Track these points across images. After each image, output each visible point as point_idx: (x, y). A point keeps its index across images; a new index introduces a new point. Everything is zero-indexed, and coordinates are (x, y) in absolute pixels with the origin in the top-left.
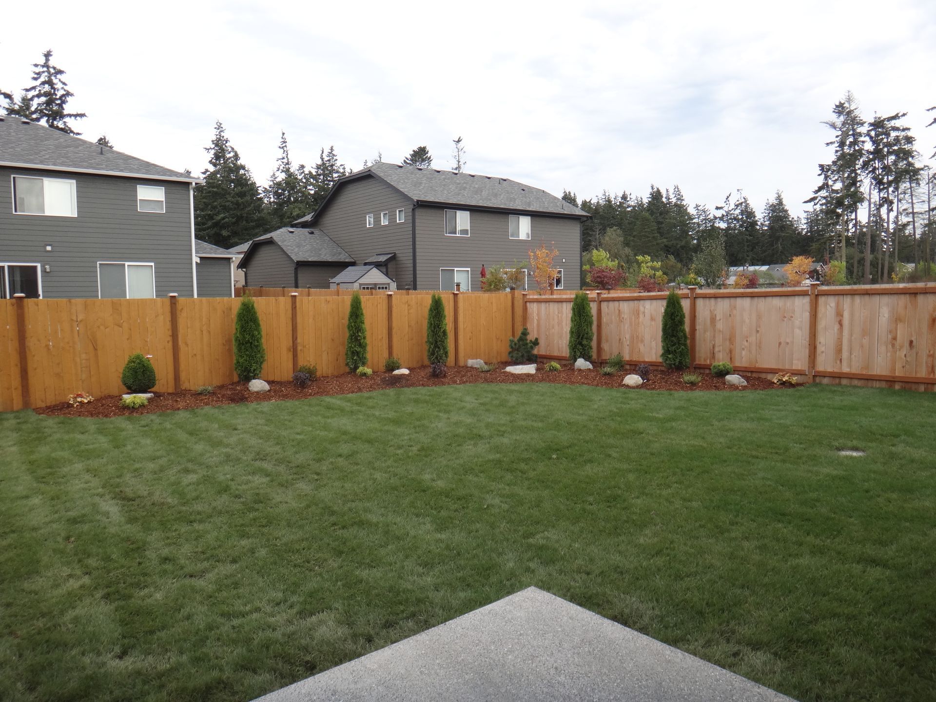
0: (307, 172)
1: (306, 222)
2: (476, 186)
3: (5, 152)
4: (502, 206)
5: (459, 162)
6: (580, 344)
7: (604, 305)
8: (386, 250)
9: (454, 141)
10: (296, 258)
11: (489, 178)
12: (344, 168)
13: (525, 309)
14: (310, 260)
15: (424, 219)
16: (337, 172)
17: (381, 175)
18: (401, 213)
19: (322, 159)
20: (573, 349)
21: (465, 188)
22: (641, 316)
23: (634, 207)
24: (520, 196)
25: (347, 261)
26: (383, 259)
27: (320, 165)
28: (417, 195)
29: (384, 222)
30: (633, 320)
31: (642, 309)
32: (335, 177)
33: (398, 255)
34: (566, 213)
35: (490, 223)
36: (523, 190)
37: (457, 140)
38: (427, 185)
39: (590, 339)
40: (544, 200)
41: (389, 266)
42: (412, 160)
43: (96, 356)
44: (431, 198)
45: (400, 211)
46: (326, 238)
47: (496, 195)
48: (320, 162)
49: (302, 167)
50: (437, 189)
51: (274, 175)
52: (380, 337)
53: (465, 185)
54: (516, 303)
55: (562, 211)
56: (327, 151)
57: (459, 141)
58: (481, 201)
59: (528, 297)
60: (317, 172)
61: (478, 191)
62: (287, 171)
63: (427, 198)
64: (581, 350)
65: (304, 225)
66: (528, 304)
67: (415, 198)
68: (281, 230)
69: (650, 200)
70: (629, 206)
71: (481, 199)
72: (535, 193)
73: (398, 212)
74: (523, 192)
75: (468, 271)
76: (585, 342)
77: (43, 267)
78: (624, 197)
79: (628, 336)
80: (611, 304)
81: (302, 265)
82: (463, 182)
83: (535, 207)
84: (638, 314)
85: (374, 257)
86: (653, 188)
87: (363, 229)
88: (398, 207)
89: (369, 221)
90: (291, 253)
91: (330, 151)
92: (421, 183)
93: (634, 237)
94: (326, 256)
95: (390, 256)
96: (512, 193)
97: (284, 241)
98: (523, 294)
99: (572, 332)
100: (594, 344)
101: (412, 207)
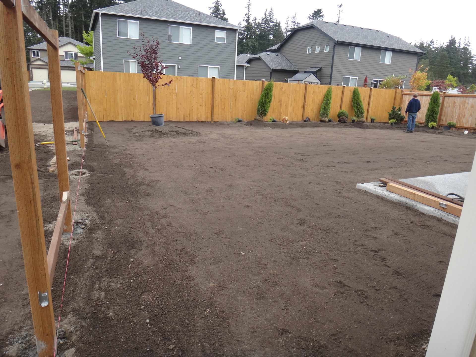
0: (257, 22)
1: (275, 49)
2: (365, 34)
3: (165, 14)
4: (379, 46)
5: (339, 18)
6: (432, 116)
7: (446, 99)
8: (318, 65)
9: (338, 6)
10: (272, 68)
11: (370, 30)
12: (276, 20)
13: (402, 98)
14: (278, 69)
15: (339, 51)
16: (273, 22)
17: (318, 27)
18: (327, 47)
19: (265, 14)
20: (428, 117)
21: (359, 35)
22: (466, 105)
23: (437, 48)
24: (387, 40)
25: (295, 70)
26: (315, 70)
27: (264, 18)
28: (337, 38)
29: (317, 50)
30: (461, 107)
31: (467, 101)
32: (272, 25)
33: (323, 68)
34: (411, 50)
35: (371, 54)
36: (388, 37)
37: (340, 5)
38: (341, 33)
39: (437, 114)
40: (399, 43)
41: (318, 74)
42: (313, 17)
43: (236, 103)
44: (343, 40)
45: (326, 46)
46: (284, 58)
47: (375, 39)
48: (264, 17)
49: (255, 19)
50: (346, 35)
51: (240, 23)
52: (337, 105)
53: (359, 33)
54: (397, 94)
55: (409, 50)
56: (269, 10)
57: (341, 6)
58: (368, 42)
59: (404, 92)
60: (262, 22)
61: (366, 37)
62: (248, 21)
63: (342, 40)
64: (432, 119)
65: (273, 51)
66: (404, 96)
67: (337, 40)
68: (263, 53)
69: (448, 44)
70: (434, 48)
71: (368, 41)
72: (394, 39)
73: (325, 46)
74: (388, 38)
75: (356, 78)
76: (435, 115)
77: (178, 66)
78: (432, 42)
79: (457, 115)
80: (450, 98)
81: (275, 71)
82: (357, 31)
83: (395, 47)
84: (465, 104)
85: (309, 69)
86: (452, 37)
87: (306, 54)
88: (325, 44)
89: (309, 51)
90: (269, 65)
91: (270, 10)
92: (338, 32)
93: (435, 66)
94: (285, 67)
95: (319, 68)
96: (383, 39)
97: (266, 59)
98: (402, 91)
99: (429, 110)
100: (438, 116)
101: (334, 44)
